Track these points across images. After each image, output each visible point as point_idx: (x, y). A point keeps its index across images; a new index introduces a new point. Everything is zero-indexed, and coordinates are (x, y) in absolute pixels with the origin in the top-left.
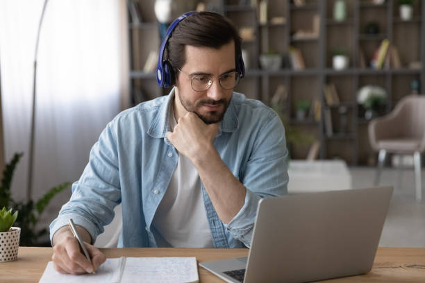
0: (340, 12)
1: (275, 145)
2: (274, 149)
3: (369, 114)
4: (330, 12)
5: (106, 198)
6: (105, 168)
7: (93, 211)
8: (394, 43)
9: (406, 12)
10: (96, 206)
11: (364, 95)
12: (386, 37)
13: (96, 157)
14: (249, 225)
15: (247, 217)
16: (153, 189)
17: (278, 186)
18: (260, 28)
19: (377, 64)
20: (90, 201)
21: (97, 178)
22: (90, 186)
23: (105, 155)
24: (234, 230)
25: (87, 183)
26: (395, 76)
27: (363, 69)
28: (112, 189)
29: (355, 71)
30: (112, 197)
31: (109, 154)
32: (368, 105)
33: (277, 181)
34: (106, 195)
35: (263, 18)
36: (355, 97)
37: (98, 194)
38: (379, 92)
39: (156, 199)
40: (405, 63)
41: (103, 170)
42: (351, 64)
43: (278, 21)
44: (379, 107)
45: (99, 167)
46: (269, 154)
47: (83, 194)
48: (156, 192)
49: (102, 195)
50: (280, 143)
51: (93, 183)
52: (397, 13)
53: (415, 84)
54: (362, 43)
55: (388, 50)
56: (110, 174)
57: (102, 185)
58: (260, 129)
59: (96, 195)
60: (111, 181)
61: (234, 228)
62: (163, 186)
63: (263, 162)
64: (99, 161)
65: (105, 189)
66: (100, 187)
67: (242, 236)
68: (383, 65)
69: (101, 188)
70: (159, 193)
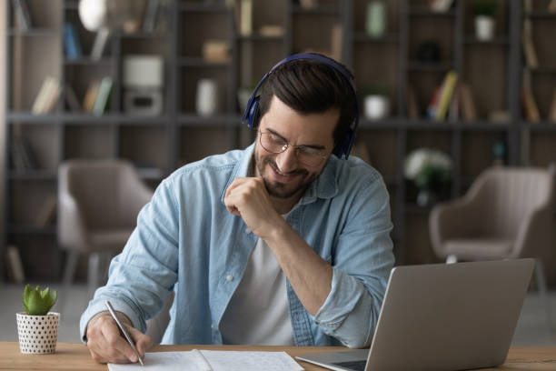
0: (376, 22)
1: (375, 215)
2: (375, 219)
3: (423, 198)
4: (359, 21)
5: (158, 283)
6: (159, 243)
7: (140, 302)
8: (464, 79)
9: (484, 28)
10: (145, 295)
11: (416, 164)
12: (451, 68)
13: (148, 228)
14: (342, 316)
15: (336, 306)
16: (224, 274)
17: (381, 266)
18: (239, 42)
19: (438, 111)
20: (137, 288)
21: (148, 256)
22: (138, 267)
23: (161, 226)
24: (324, 323)
25: (133, 262)
26: (466, 134)
27: (414, 120)
28: (166, 272)
29: (402, 122)
30: (165, 282)
31: (167, 225)
32: (422, 181)
33: (379, 259)
34: (159, 280)
35: (246, 27)
36: (400, 166)
37: (148, 276)
38: (440, 161)
39: (229, 287)
40: (483, 114)
41: (156, 245)
42: (393, 111)
43: (271, 31)
44: (439, 185)
45: (151, 241)
46: (368, 225)
47: (128, 277)
48: (229, 278)
49: (153, 280)
50: (383, 211)
51: (142, 262)
52: (470, 29)
53: (499, 149)
54: (412, 76)
55: (456, 90)
56: (166, 250)
57: (154, 265)
58: (358, 192)
59: (145, 279)
60: (167, 261)
61: (322, 321)
62: (238, 271)
63: (361, 235)
64: (152, 233)
65: (158, 270)
66: (152, 267)
67: (334, 331)
68: (447, 114)
69: (153, 270)
70: (233, 279)
